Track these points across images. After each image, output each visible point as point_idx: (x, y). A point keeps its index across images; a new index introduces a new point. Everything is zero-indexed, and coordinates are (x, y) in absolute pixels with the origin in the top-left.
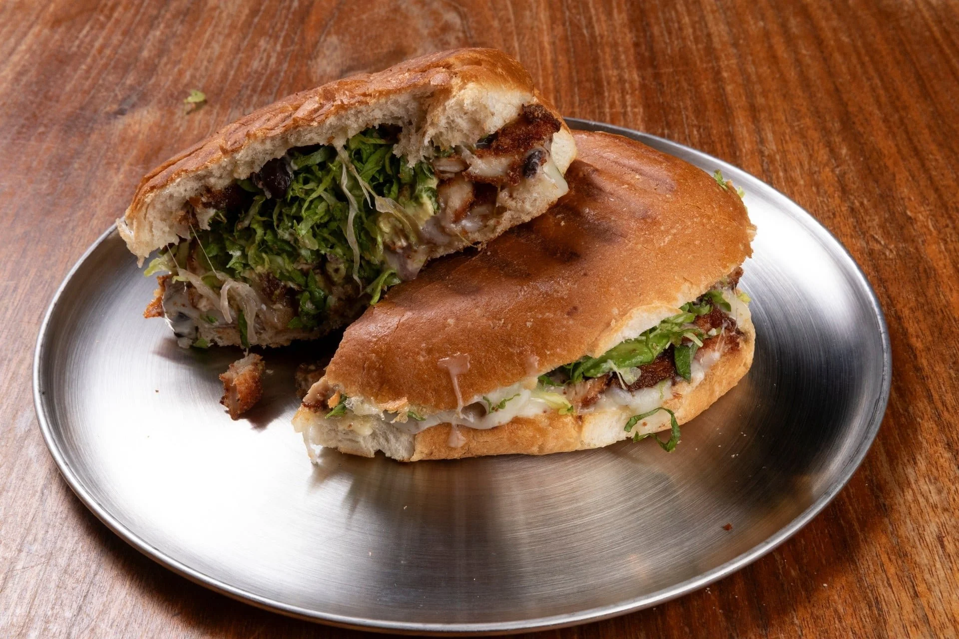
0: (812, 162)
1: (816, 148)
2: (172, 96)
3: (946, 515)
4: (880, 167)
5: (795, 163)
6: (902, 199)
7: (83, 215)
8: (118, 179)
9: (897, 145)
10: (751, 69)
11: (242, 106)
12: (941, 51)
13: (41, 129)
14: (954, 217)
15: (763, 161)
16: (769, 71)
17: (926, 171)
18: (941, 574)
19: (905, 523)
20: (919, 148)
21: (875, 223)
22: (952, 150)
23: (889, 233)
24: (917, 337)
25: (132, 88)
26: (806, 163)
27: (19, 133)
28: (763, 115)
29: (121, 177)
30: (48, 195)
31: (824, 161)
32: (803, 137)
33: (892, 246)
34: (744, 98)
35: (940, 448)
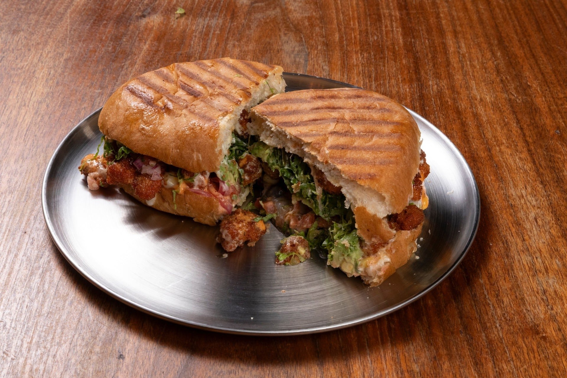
0: (483, 58)
1: (485, 51)
2: (168, 10)
3: (539, 210)
4: (516, 62)
5: (475, 58)
6: (526, 77)
7: (131, 62)
8: (146, 47)
9: (524, 53)
10: (455, 13)
11: (203, 16)
12: (549, 10)
13: (105, 22)
14: (550, 86)
15: (460, 56)
16: (463, 15)
17: (538, 65)
18: (535, 232)
19: (520, 212)
20: (535, 54)
21: (512, 87)
22: (551, 56)
23: (519, 92)
24: (530, 137)
25: (147, 5)
26: (480, 58)
27: (94, 23)
28: (460, 36)
29: (147, 46)
30: (112, 52)
31: (489, 58)
32: (479, 46)
33: (520, 98)
34: (451, 27)
35: (538, 183)
